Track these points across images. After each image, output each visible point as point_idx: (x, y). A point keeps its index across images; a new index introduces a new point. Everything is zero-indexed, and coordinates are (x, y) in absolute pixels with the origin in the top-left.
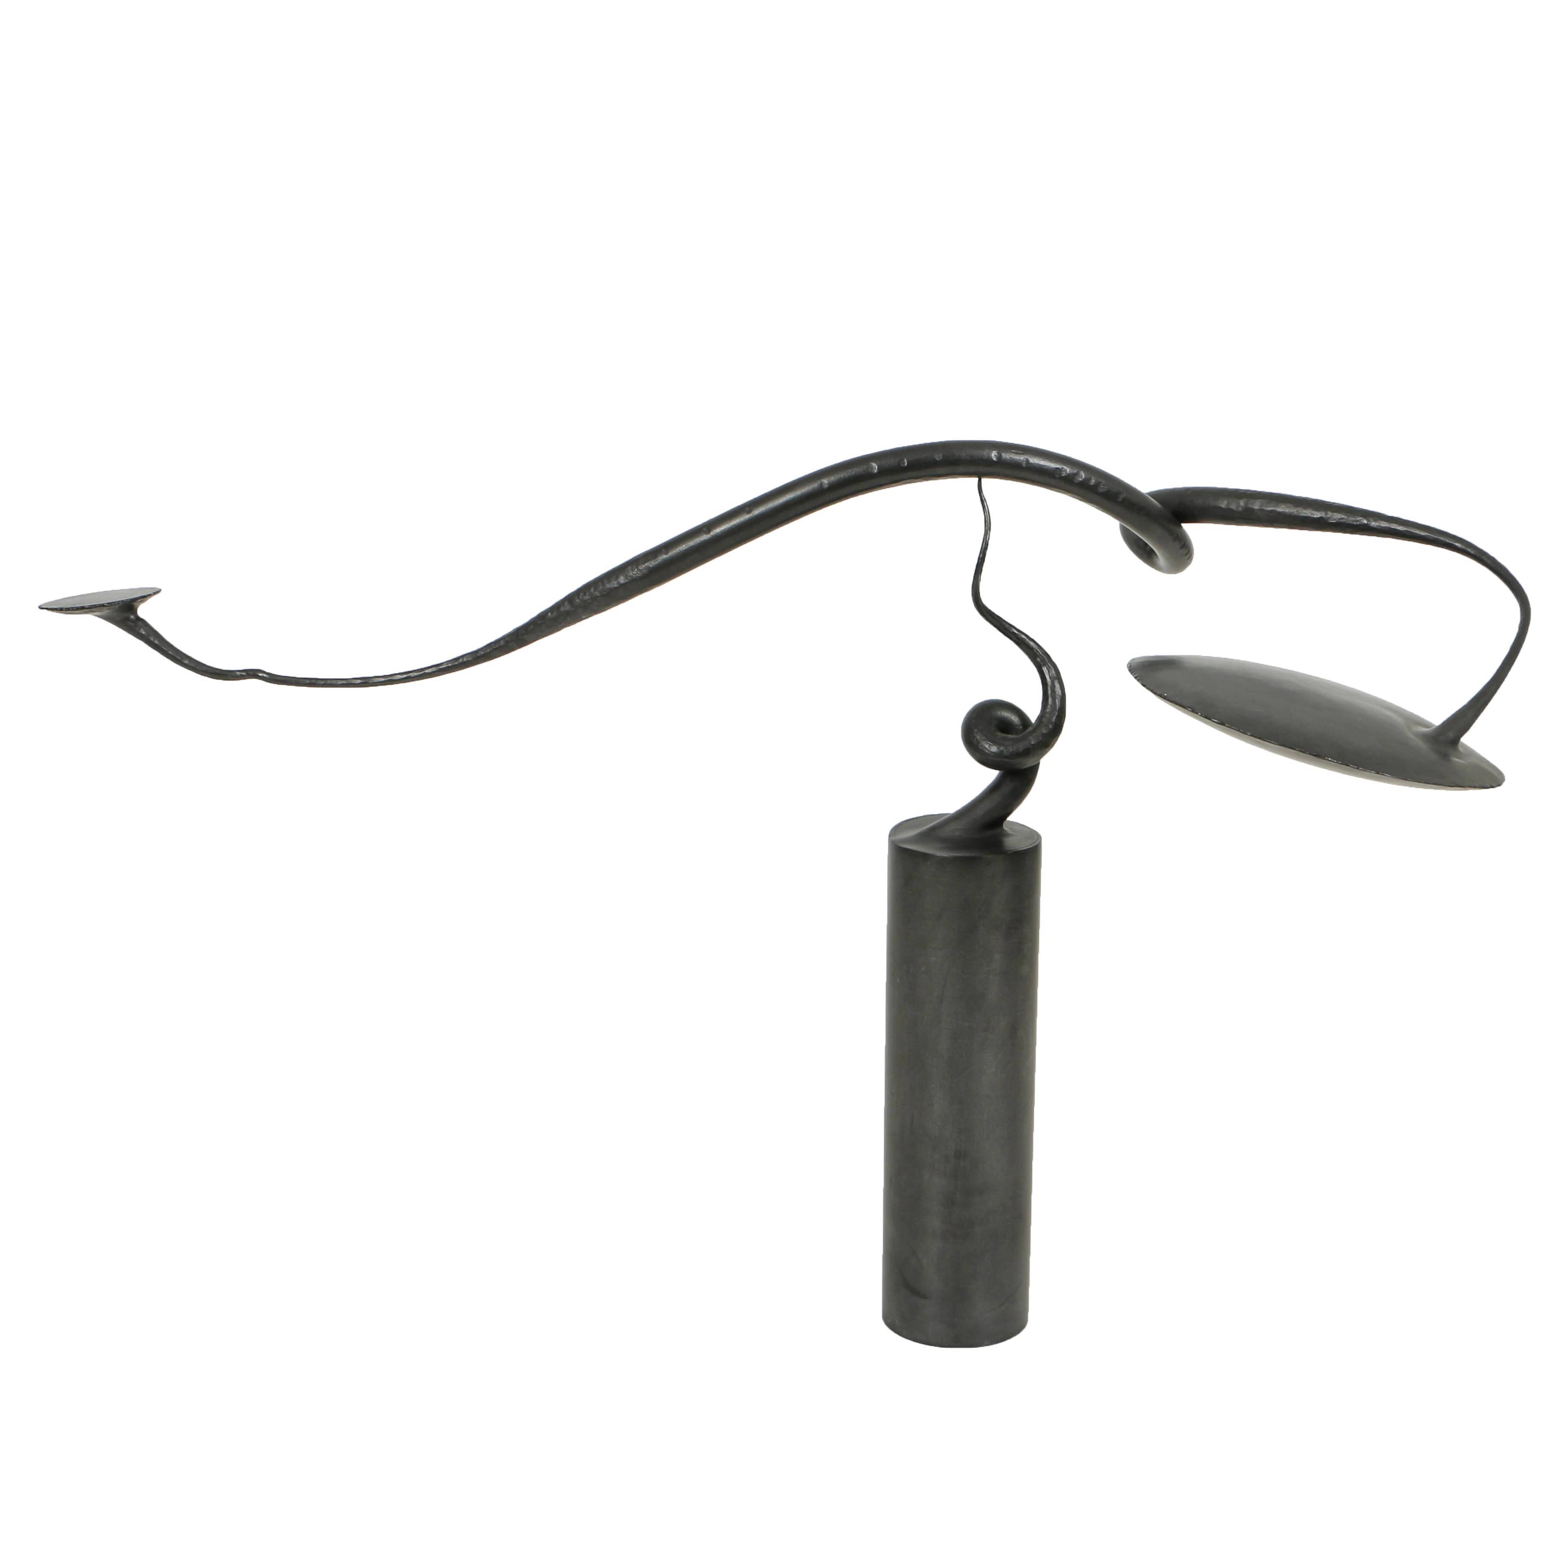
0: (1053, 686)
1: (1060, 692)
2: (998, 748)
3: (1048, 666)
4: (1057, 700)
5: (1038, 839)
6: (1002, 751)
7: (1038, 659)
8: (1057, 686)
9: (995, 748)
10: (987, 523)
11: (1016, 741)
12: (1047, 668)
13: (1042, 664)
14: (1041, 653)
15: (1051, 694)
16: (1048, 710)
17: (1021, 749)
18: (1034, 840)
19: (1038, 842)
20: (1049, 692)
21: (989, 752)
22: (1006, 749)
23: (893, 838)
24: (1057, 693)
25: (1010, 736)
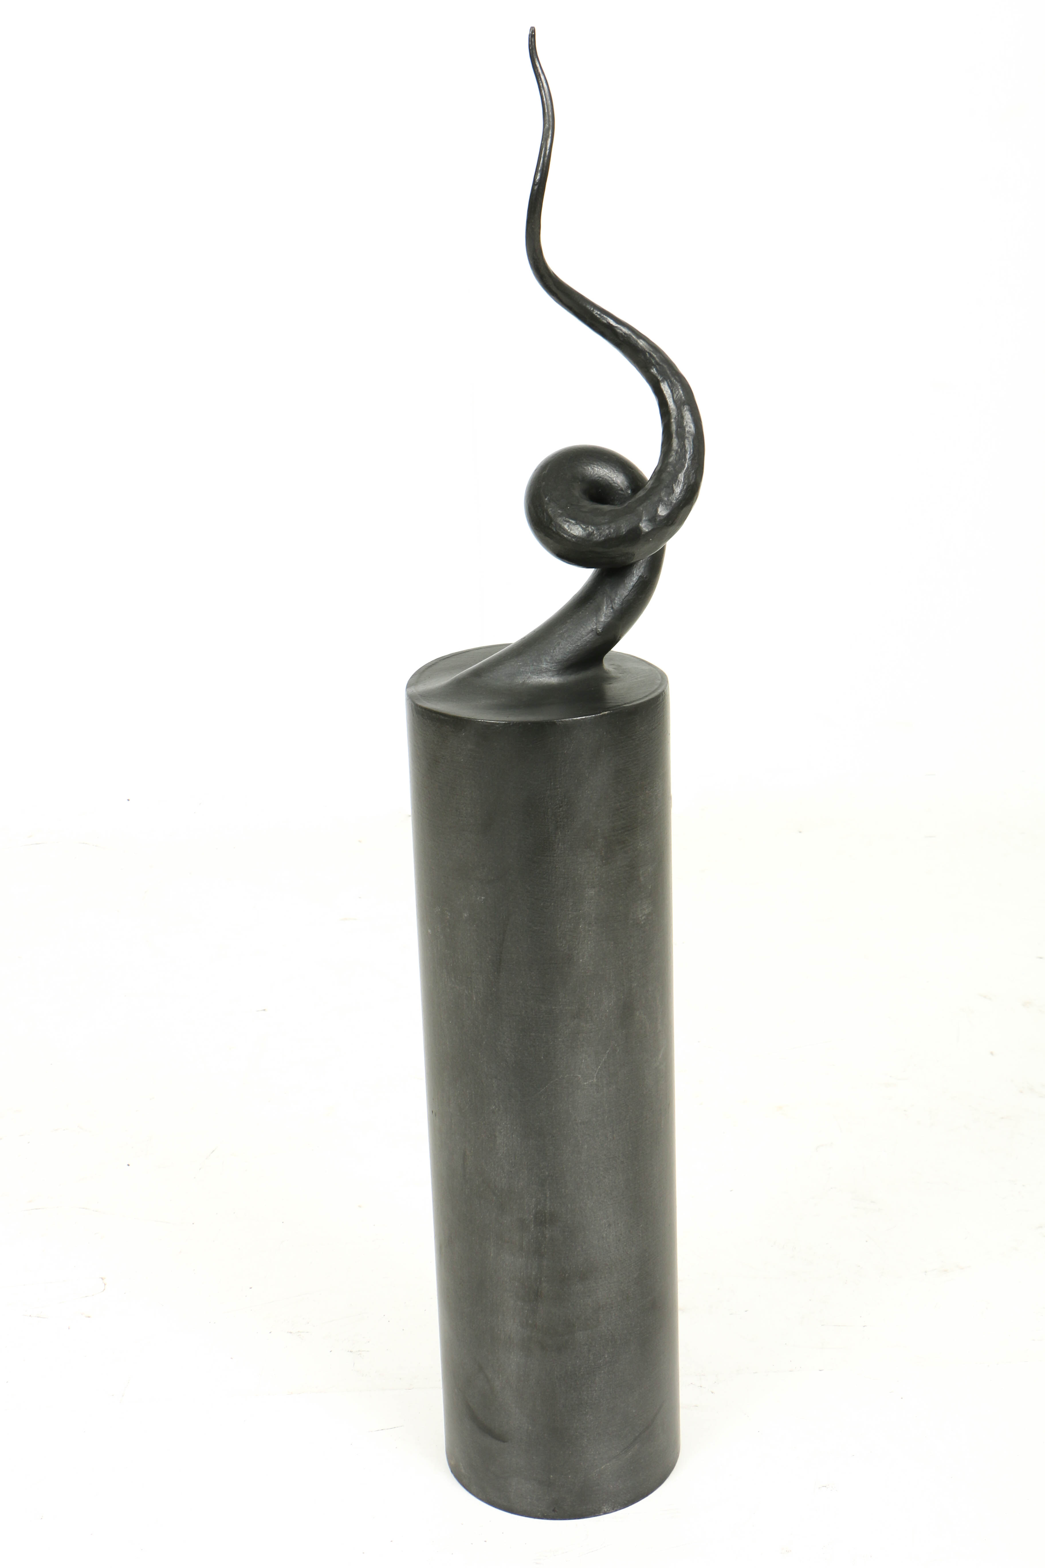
0: (681, 417)
1: (692, 426)
2: (584, 529)
3: (671, 381)
4: (686, 441)
5: (661, 685)
6: (590, 534)
7: (654, 371)
8: (687, 416)
9: (580, 529)
10: (547, 118)
11: (615, 517)
12: (668, 383)
13: (660, 378)
14: (657, 359)
15: (677, 430)
16: (671, 459)
17: (624, 530)
18: (656, 687)
19: (660, 691)
20: (674, 427)
21: (569, 536)
22: (598, 529)
23: (413, 690)
24: (687, 429)
25: (606, 507)
